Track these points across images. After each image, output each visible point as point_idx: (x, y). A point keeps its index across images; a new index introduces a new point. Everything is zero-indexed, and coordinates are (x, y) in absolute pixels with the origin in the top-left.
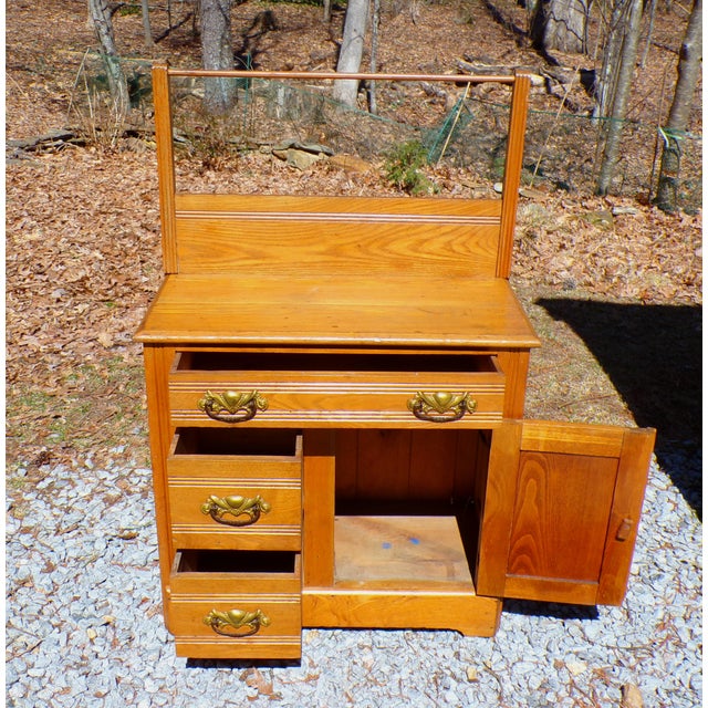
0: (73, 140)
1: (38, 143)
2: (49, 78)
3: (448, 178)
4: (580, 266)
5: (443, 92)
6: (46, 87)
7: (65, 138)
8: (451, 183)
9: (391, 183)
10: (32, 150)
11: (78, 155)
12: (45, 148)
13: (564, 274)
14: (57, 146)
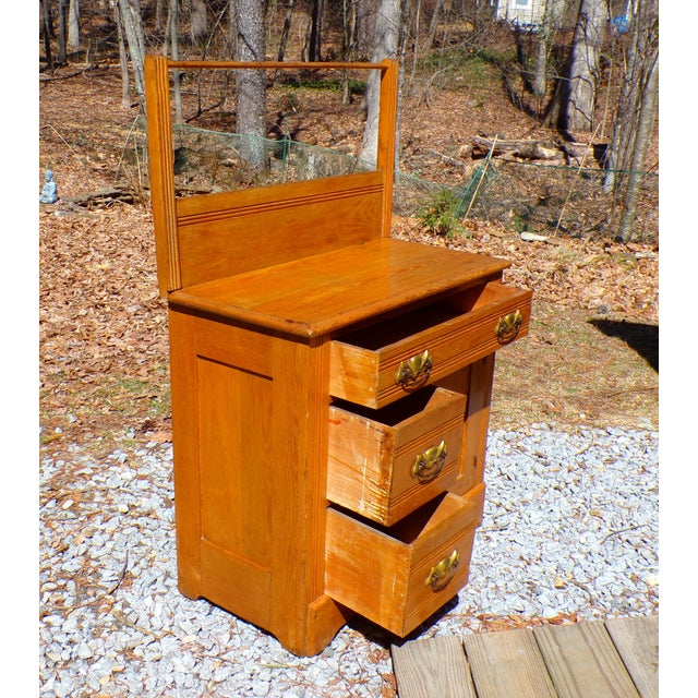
0: (122, 197)
1: (89, 199)
2: (91, 150)
3: (476, 229)
4: (611, 295)
5: (460, 163)
6: (88, 158)
7: (114, 196)
8: (480, 234)
9: (426, 229)
10: (84, 205)
11: (127, 210)
12: (96, 204)
13: (598, 302)
14: (107, 203)
